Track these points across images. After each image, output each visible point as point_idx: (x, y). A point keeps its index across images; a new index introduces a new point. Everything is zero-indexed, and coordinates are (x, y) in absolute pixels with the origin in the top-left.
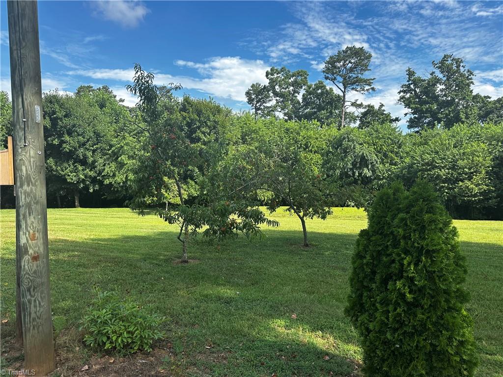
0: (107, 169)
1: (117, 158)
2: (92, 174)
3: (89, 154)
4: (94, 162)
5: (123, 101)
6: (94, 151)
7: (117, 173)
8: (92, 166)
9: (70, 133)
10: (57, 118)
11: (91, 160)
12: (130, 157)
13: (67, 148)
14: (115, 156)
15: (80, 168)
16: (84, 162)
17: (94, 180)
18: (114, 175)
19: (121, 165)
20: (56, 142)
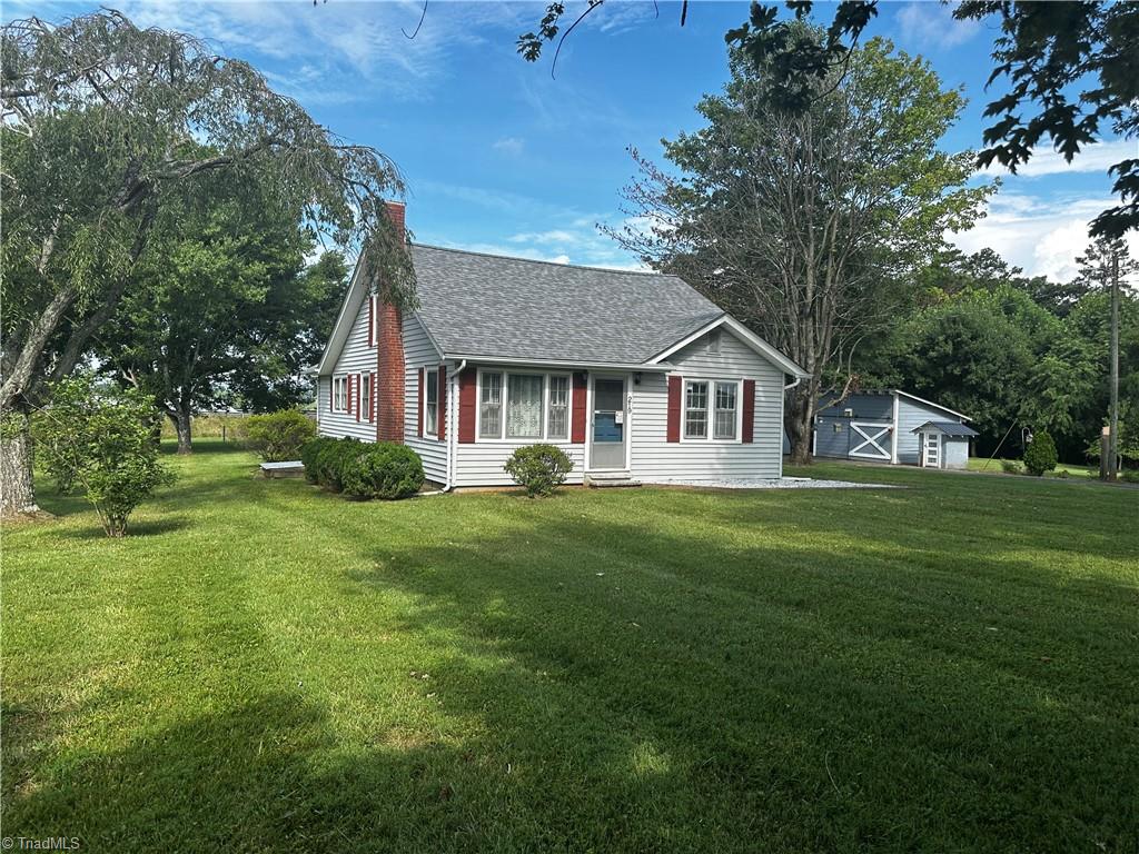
0: (1024, 407)
1: (1040, 391)
2: (1002, 413)
3: (1000, 386)
4: (1005, 396)
5: (1020, 271)
6: (1006, 383)
7: (1039, 412)
8: (1003, 402)
9: (977, 361)
10: (962, 342)
11: (1001, 393)
12: (1060, 391)
13: (972, 378)
14: (1038, 388)
15: (987, 405)
16: (991, 397)
17: (1003, 422)
18: (1035, 417)
19: (1047, 401)
20: (957, 372)
